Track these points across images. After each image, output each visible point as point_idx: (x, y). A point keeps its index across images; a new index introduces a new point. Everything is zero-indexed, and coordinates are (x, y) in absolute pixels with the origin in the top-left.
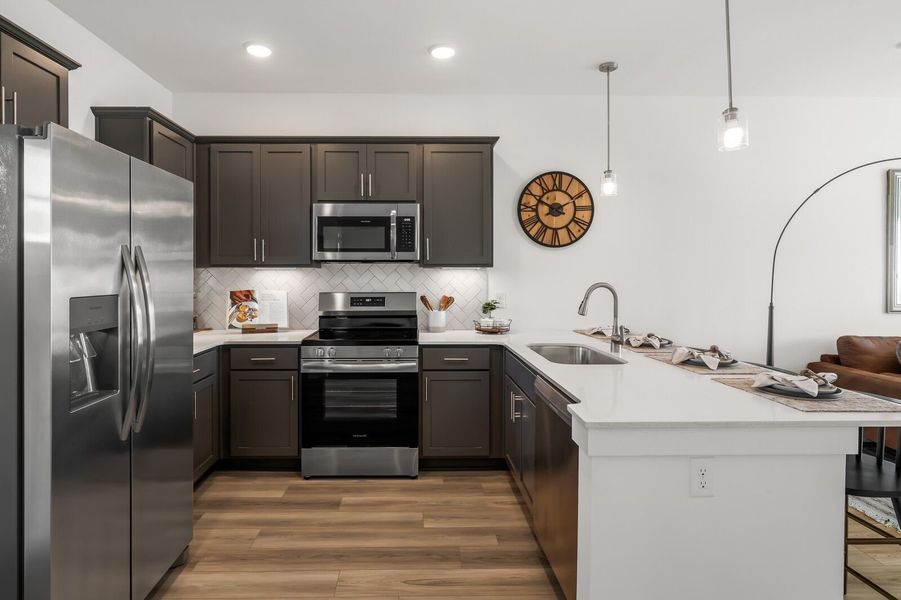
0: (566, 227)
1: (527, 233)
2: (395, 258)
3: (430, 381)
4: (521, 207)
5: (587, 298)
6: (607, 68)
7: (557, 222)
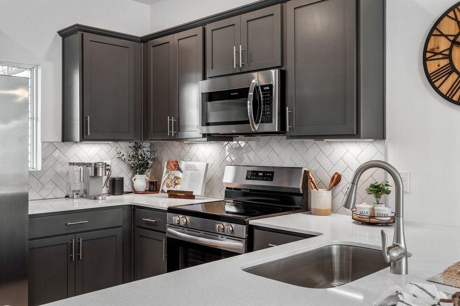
1: (437, 89)
4: (427, 54)
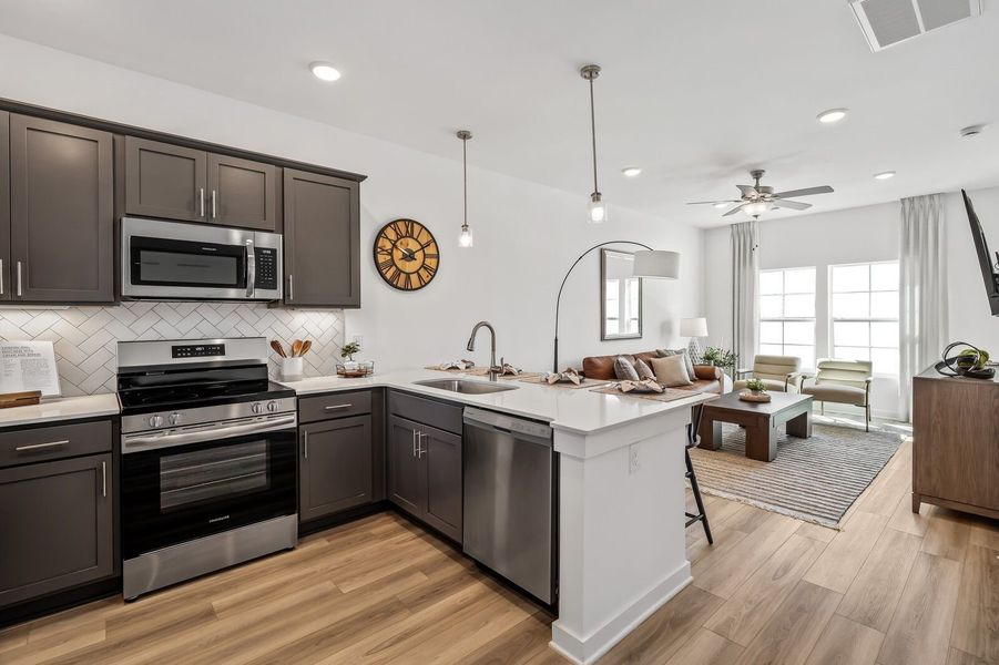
0: (417, 272)
1: (383, 276)
2: (252, 297)
3: (309, 434)
4: (376, 249)
5: (474, 335)
6: (464, 136)
7: (410, 267)
